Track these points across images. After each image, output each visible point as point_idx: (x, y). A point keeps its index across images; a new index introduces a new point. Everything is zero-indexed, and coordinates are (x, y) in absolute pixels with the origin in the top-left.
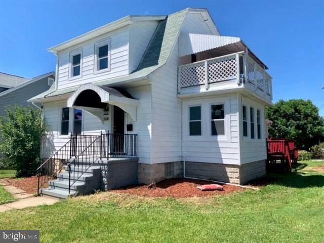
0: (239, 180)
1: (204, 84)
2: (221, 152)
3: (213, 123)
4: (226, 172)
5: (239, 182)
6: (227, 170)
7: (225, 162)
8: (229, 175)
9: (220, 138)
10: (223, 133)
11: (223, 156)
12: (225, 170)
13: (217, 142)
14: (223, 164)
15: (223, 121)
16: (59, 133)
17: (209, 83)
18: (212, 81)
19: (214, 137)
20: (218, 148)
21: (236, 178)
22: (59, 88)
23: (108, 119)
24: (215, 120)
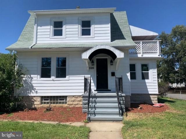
0: (157, 101)
1: (140, 53)
2: (148, 88)
3: (142, 73)
4: (150, 98)
5: (157, 102)
6: (151, 97)
7: (150, 93)
8: (152, 99)
9: (146, 81)
10: (148, 78)
11: (149, 90)
12: (150, 96)
13: (145, 83)
14: (149, 94)
15: (148, 73)
16: (39, 76)
17: (143, 53)
18: (144, 52)
19: (143, 80)
20: (146, 86)
21: (156, 100)
22: (38, 42)
23: (93, 68)
24: (143, 72)
